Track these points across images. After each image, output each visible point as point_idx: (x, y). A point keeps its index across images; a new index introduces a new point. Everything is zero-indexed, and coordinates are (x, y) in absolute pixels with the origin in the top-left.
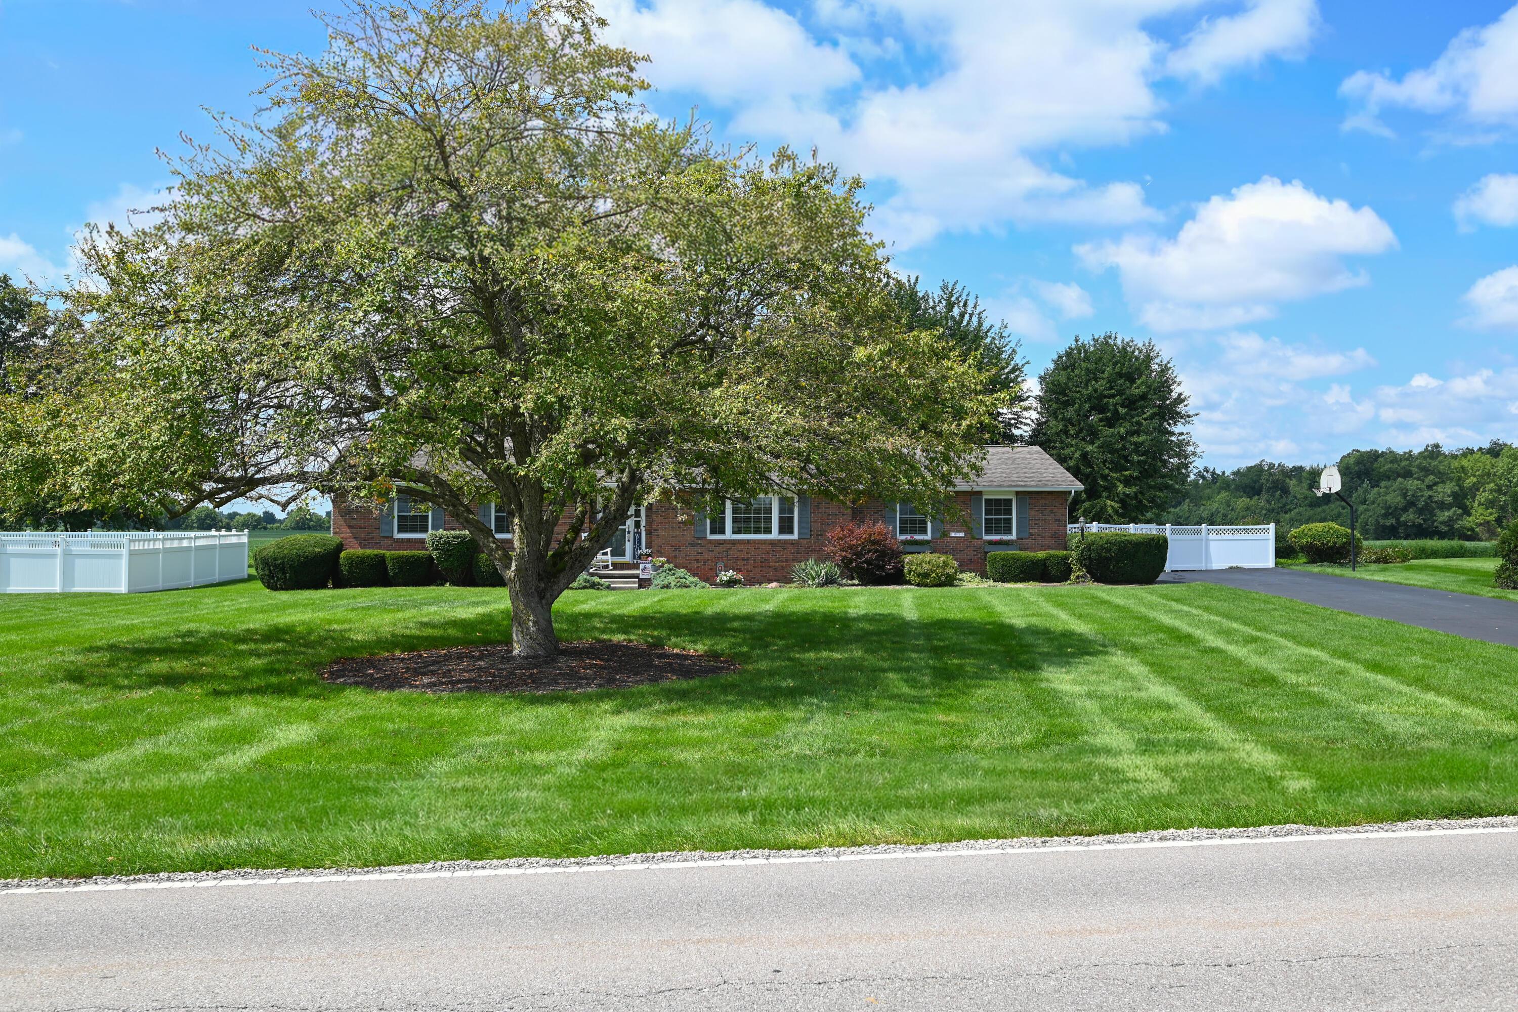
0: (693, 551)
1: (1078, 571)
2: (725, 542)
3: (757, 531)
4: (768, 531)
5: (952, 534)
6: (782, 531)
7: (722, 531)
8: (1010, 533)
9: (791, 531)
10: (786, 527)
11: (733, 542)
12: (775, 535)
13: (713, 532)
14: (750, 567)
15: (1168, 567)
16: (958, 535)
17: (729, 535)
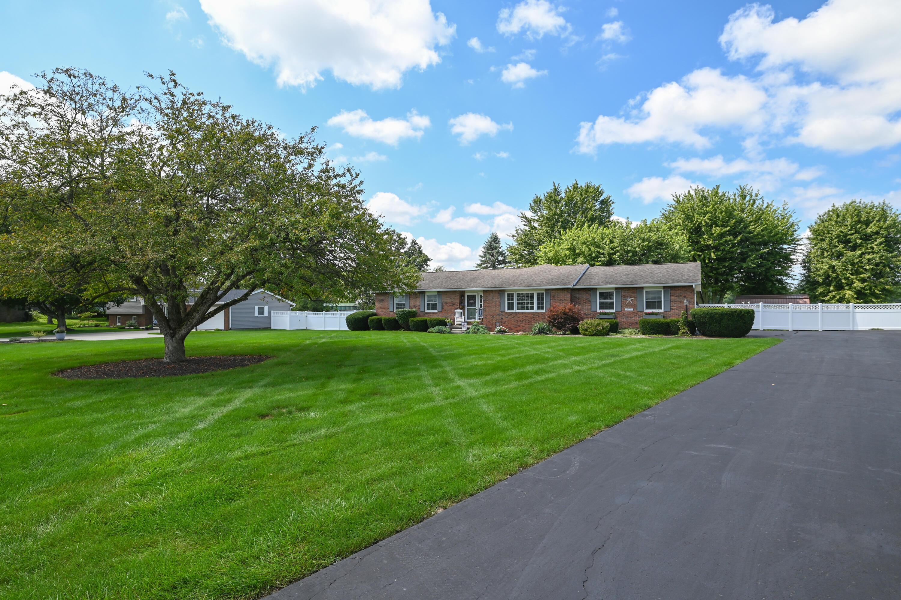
0: (499, 317)
1: (684, 329)
2: (512, 313)
3: (527, 308)
4: (532, 308)
5: (626, 309)
6: (539, 308)
7: (513, 309)
8: (661, 309)
9: (542, 308)
10: (540, 307)
11: (516, 313)
12: (535, 310)
13: (509, 309)
14: (523, 325)
15: (754, 327)
16: (629, 310)
17: (515, 310)
